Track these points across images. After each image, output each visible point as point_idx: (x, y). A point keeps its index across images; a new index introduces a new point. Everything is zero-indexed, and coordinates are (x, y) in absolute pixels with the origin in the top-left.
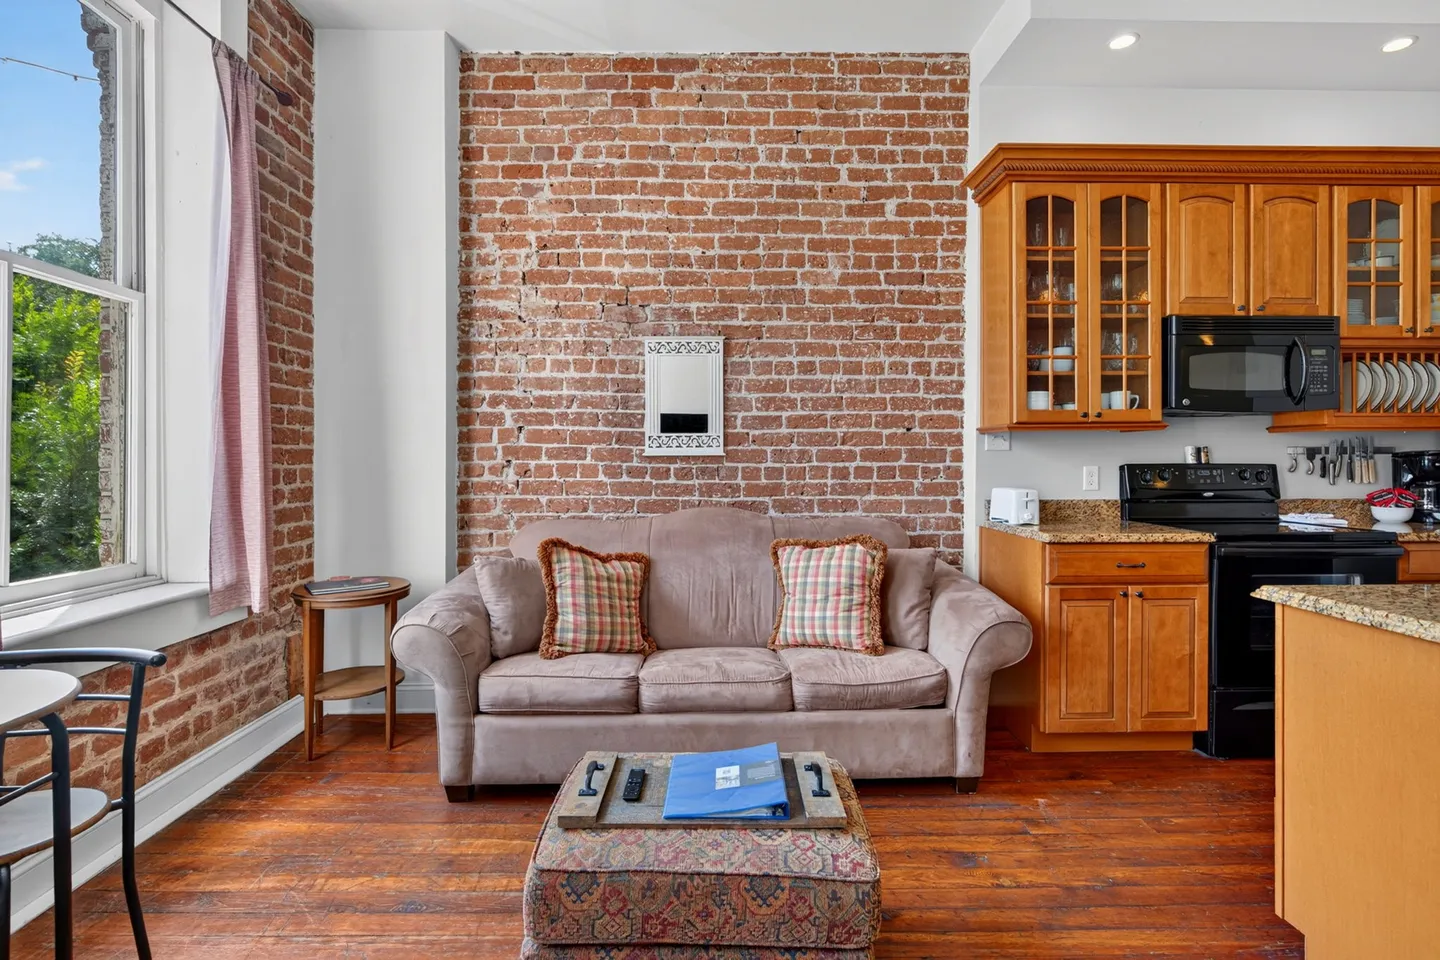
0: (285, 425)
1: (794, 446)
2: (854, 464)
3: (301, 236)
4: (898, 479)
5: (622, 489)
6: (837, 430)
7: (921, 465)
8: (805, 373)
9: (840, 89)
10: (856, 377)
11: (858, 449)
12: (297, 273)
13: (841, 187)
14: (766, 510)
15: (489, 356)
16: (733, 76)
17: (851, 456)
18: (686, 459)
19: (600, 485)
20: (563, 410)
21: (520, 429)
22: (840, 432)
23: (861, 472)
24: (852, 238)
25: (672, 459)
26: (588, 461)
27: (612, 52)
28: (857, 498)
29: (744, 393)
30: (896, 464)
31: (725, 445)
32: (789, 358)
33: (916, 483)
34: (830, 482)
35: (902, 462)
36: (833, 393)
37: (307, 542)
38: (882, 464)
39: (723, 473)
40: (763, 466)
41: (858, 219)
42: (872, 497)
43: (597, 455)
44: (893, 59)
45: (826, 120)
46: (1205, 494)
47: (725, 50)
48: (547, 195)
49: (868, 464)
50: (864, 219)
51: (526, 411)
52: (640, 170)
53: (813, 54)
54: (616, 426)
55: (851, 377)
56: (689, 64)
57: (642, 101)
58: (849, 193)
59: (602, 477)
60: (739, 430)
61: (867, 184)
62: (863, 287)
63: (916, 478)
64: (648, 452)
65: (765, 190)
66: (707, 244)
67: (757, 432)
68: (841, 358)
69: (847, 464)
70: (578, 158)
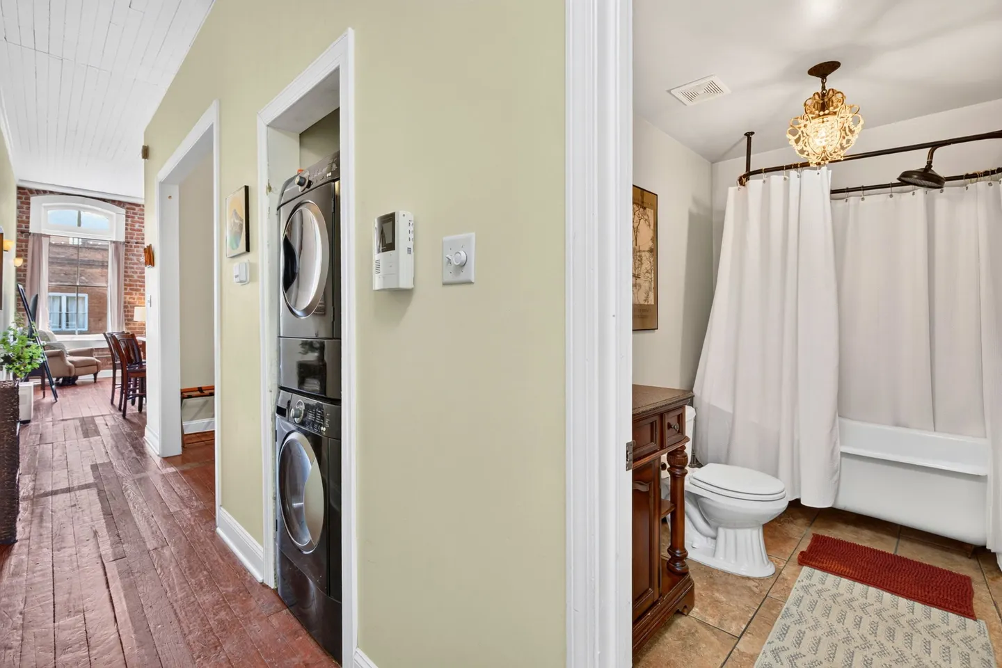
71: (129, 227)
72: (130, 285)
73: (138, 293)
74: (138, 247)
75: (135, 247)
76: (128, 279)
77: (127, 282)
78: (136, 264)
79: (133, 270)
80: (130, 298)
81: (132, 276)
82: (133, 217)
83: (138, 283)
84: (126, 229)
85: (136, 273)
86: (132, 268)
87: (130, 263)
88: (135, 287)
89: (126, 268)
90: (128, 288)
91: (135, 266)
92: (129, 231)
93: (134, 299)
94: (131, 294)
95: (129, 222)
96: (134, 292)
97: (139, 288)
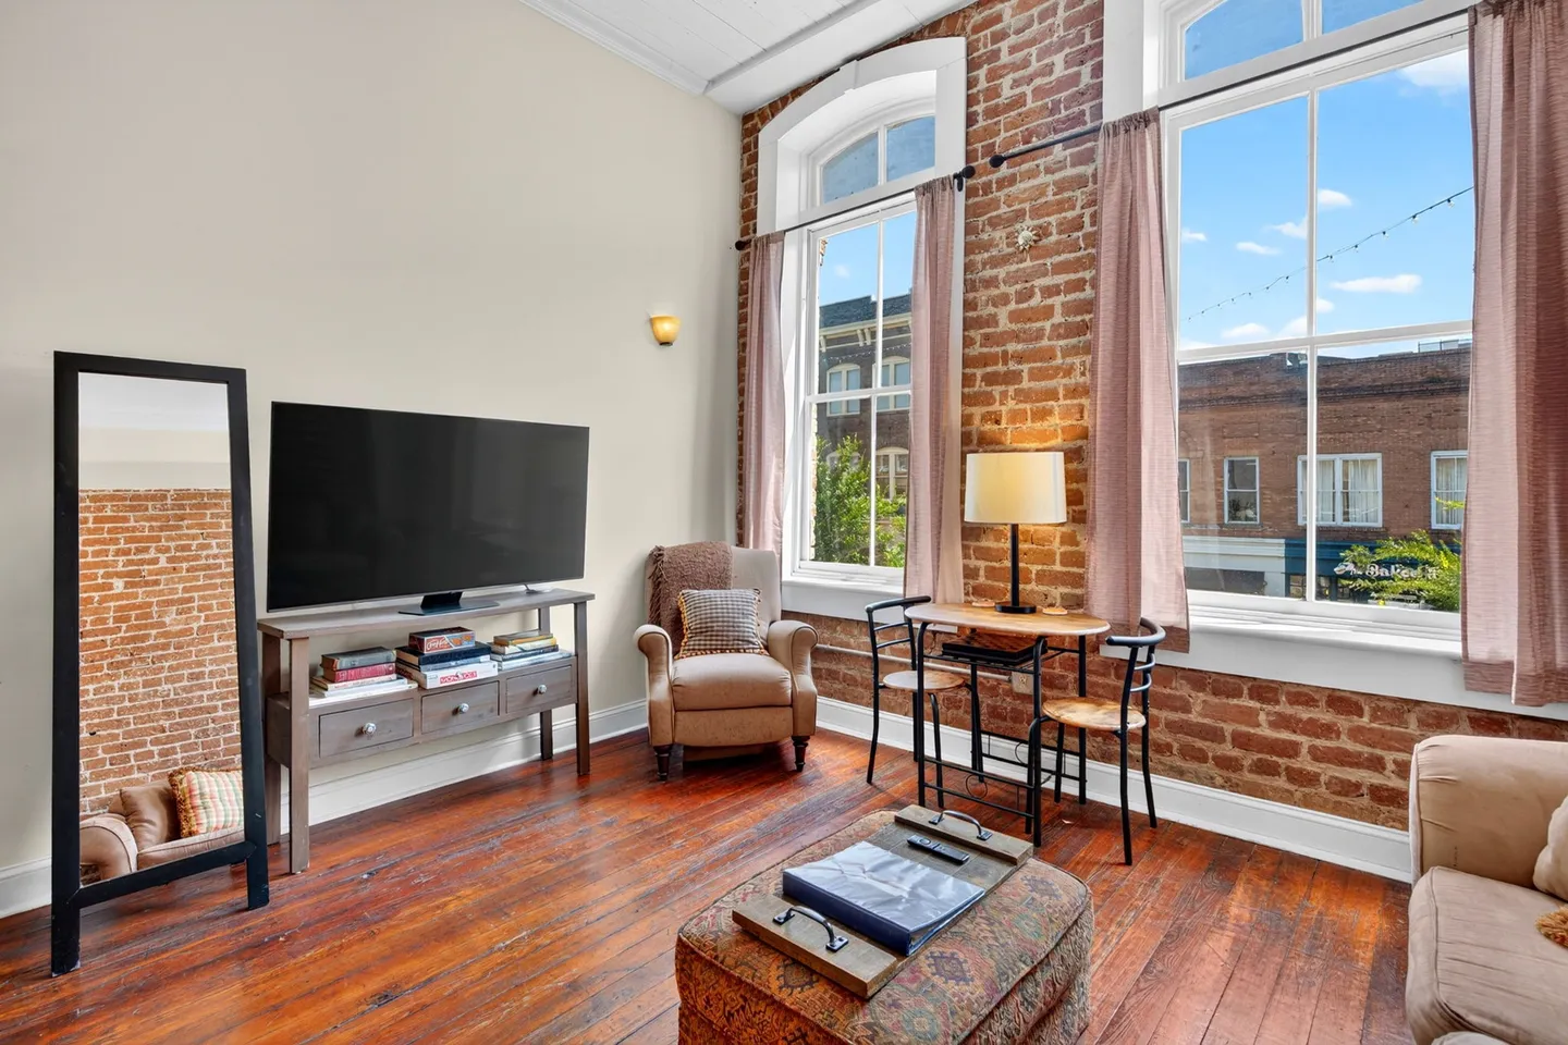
71: (979, 108)
72: (985, 361)
73: (1011, 389)
74: (1012, 180)
75: (1001, 184)
76: (976, 334)
77: (976, 350)
78: (1004, 260)
79: (994, 292)
80: (984, 419)
81: (992, 320)
82: (995, 55)
83: (1012, 347)
84: (971, 119)
85: (1005, 299)
86: (990, 283)
87: (984, 264)
88: (1000, 368)
89: (970, 286)
90: (979, 372)
91: (1001, 272)
92: (981, 123)
93: (997, 422)
94: (987, 399)
95: (983, 84)
96: (997, 390)
97: (1013, 366)
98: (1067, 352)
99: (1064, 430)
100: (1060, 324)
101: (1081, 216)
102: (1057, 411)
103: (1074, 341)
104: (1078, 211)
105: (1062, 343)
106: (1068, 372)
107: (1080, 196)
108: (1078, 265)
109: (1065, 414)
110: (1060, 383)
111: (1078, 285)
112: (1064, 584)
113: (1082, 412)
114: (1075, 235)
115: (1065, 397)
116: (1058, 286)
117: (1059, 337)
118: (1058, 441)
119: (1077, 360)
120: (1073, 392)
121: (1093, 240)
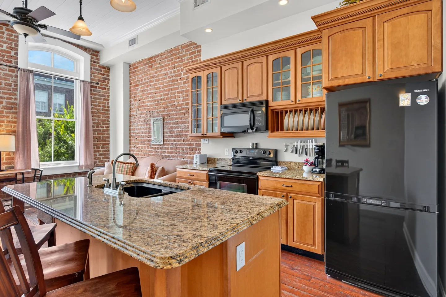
0: (102, 139)
1: (175, 142)
2: (185, 147)
3: (106, 105)
4: (193, 151)
5: (149, 151)
6: (182, 138)
7: (198, 147)
8: (177, 124)
9: (182, 53)
10: (186, 125)
11: (186, 143)
12: (105, 112)
13: (182, 77)
14: (170, 157)
15: (133, 124)
16: (164, 56)
17: (184, 145)
18: (158, 145)
19: (146, 151)
20: (141, 135)
21: (137, 138)
22: (183, 138)
23: (187, 149)
24: (184, 90)
25: (156, 145)
26: (145, 145)
27: (147, 57)
28: (186, 155)
29: (167, 130)
30: (193, 147)
31: (164, 142)
32: (174, 121)
33: (197, 152)
34: (181, 151)
35: (194, 146)
36: (181, 129)
37: (108, 159)
38: (191, 147)
39: (164, 148)
40: (170, 147)
41: (185, 85)
42: (188, 155)
43: (146, 145)
44: (190, 43)
45: (180, 62)
46: (250, 158)
47: (163, 51)
48: (139, 90)
49: (187, 147)
50: (186, 84)
51: (137, 135)
52: (151, 82)
53: (177, 46)
54: (149, 138)
55: (184, 125)
56: (158, 56)
57: (152, 66)
58: (183, 79)
59: (147, 149)
60: (166, 138)
61: (186, 76)
62: (186, 102)
63: (197, 151)
64: (152, 143)
65: (169, 81)
66: (161, 96)
67: (169, 139)
68: (183, 120)
69: (184, 147)
70: (143, 81)
98: (7, 113)
99: (6, 130)
100: (5, 106)
101: (12, 84)
102: (4, 126)
103: (10, 111)
104: (10, 82)
105: (6, 110)
106: (8, 117)
107: (11, 79)
108: (10, 94)
109: (6, 126)
110: (5, 119)
111: (11, 99)
112: (6, 164)
113: (11, 126)
114: (9, 87)
115: (6, 123)
116: (5, 97)
117: (5, 109)
118: (5, 132)
119: (10, 115)
120: (9, 122)
121: (16, 90)
